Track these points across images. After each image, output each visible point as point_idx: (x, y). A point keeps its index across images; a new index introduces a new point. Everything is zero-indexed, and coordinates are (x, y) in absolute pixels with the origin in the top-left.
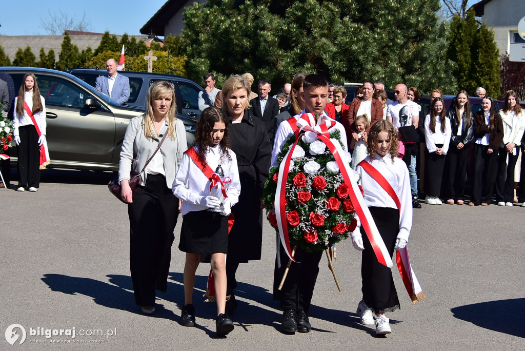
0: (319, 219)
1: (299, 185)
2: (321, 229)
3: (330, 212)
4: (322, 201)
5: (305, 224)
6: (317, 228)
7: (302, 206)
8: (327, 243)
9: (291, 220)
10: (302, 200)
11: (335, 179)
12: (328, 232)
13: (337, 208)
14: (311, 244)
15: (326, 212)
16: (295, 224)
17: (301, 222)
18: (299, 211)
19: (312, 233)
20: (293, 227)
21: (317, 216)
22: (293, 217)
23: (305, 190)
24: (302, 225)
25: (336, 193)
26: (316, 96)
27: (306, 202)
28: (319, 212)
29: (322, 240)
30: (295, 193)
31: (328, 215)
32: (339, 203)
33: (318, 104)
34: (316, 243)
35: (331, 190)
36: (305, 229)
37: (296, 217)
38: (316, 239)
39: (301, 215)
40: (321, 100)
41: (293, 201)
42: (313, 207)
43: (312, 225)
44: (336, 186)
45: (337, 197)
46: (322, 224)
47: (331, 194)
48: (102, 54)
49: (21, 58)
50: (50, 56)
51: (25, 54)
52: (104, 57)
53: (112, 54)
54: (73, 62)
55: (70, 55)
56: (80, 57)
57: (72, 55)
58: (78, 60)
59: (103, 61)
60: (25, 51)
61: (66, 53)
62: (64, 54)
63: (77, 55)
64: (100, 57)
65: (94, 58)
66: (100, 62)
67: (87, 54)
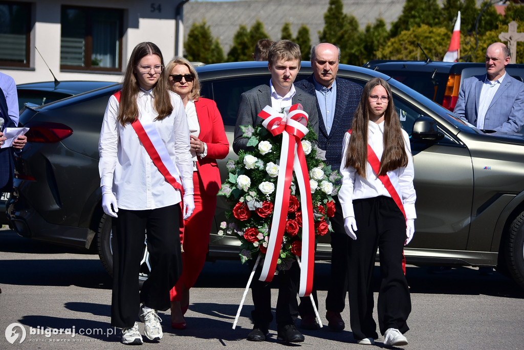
48: (410, 32)
49: (244, 46)
50: (301, 40)
51: (252, 37)
52: (412, 38)
53: (430, 32)
54: (347, 50)
55: (342, 37)
56: (361, 40)
57: (346, 36)
58: (359, 45)
59: (411, 48)
60: (251, 32)
61: (333, 33)
62: (330, 34)
63: (356, 36)
64: (405, 38)
65: (392, 40)
66: (406, 49)
67: (376, 34)
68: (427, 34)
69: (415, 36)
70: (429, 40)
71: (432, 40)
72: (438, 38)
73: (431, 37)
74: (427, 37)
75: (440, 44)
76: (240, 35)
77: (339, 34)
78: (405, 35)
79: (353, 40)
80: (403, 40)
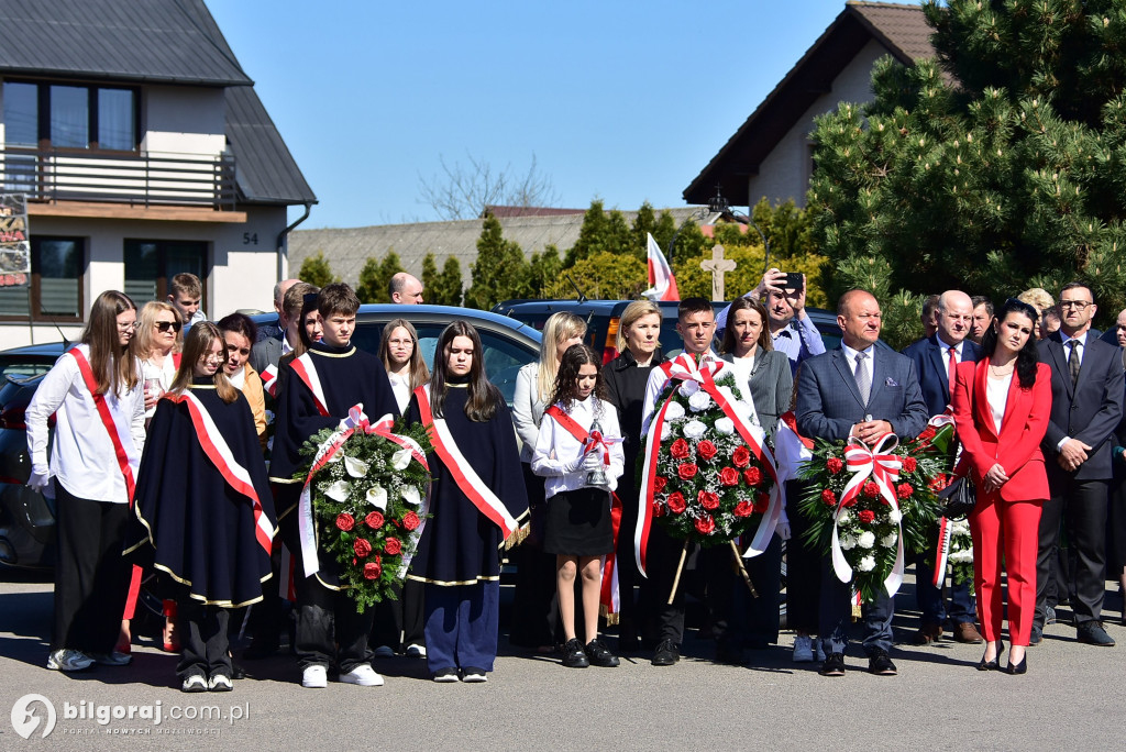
0: (711, 500)
1: (678, 456)
2: (716, 513)
3: (725, 488)
4: (713, 474)
5: (695, 509)
6: (710, 512)
7: (687, 484)
8: (728, 532)
9: (674, 506)
10: (684, 477)
11: (728, 442)
12: (726, 515)
13: (734, 481)
14: (706, 535)
15: (720, 488)
16: (680, 510)
17: (687, 506)
18: (682, 491)
19: (704, 520)
20: (678, 515)
21: (708, 495)
22: (675, 501)
23: (688, 462)
24: (689, 510)
25: (731, 460)
26: (696, 325)
27: (690, 479)
28: (710, 489)
29: (721, 527)
30: (675, 468)
31: (723, 493)
32: (736, 474)
33: (698, 335)
34: (712, 533)
35: (723, 458)
36: (694, 515)
37: (680, 500)
38: (712, 527)
39: (687, 496)
40: (702, 330)
41: (673, 479)
42: (701, 483)
43: (702, 508)
44: (731, 451)
45: (734, 466)
46: (716, 505)
47: (724, 462)
48: (587, 262)
49: (374, 285)
50: (448, 275)
51: (384, 273)
52: (590, 270)
53: (613, 262)
54: (509, 287)
55: (502, 270)
56: (527, 274)
57: (506, 269)
58: (523, 281)
59: (589, 282)
60: (382, 267)
61: (489, 265)
62: (486, 266)
63: (520, 269)
64: (580, 269)
65: (564, 272)
66: (582, 284)
67: (546, 265)
68: (609, 264)
69: (594, 267)
70: (612, 271)
71: (617, 271)
72: (624, 269)
73: (615, 268)
74: (609, 268)
75: (627, 277)
76: (368, 271)
77: (498, 266)
78: (580, 265)
79: (517, 274)
80: (579, 273)
